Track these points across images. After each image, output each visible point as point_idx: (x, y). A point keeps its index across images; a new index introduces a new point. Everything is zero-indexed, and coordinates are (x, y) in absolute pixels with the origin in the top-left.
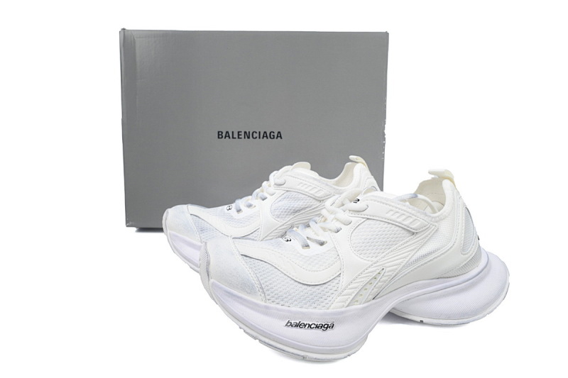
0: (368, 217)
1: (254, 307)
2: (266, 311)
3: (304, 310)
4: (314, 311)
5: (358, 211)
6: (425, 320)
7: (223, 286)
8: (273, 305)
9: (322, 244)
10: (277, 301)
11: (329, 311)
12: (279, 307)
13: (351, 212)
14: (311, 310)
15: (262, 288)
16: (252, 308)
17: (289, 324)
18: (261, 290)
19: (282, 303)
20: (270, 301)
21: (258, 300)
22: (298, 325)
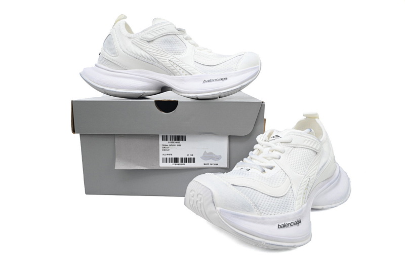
0: (294, 146)
1: (255, 220)
2: (263, 221)
3: (283, 215)
4: (289, 213)
5: (287, 143)
6: (325, 207)
7: (229, 211)
8: (265, 216)
9: (271, 168)
10: (267, 212)
11: (296, 211)
12: (268, 216)
13: (283, 144)
14: (286, 214)
15: (256, 206)
16: (254, 222)
17: (280, 227)
18: (256, 207)
19: (270, 213)
20: (262, 214)
21: (255, 215)
22: (284, 226)
